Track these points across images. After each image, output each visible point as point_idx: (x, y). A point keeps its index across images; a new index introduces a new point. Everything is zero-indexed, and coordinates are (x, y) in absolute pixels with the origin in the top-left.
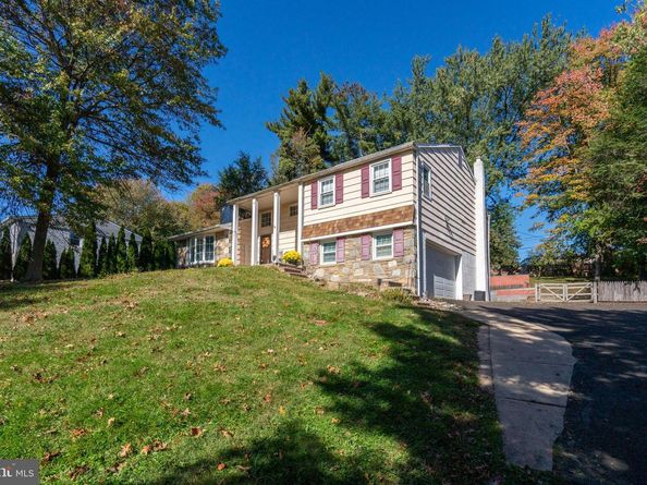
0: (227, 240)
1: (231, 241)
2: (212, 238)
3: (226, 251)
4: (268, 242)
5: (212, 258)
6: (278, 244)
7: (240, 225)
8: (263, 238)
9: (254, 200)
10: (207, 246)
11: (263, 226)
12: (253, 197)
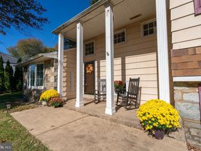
0: (53, 69)
1: (56, 70)
2: (42, 65)
3: (52, 79)
4: (91, 68)
5: (42, 85)
6: (99, 72)
7: (65, 53)
8: (86, 64)
9: (78, 25)
10: (38, 74)
11: (86, 54)
12: (77, 22)
